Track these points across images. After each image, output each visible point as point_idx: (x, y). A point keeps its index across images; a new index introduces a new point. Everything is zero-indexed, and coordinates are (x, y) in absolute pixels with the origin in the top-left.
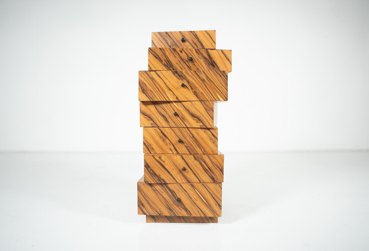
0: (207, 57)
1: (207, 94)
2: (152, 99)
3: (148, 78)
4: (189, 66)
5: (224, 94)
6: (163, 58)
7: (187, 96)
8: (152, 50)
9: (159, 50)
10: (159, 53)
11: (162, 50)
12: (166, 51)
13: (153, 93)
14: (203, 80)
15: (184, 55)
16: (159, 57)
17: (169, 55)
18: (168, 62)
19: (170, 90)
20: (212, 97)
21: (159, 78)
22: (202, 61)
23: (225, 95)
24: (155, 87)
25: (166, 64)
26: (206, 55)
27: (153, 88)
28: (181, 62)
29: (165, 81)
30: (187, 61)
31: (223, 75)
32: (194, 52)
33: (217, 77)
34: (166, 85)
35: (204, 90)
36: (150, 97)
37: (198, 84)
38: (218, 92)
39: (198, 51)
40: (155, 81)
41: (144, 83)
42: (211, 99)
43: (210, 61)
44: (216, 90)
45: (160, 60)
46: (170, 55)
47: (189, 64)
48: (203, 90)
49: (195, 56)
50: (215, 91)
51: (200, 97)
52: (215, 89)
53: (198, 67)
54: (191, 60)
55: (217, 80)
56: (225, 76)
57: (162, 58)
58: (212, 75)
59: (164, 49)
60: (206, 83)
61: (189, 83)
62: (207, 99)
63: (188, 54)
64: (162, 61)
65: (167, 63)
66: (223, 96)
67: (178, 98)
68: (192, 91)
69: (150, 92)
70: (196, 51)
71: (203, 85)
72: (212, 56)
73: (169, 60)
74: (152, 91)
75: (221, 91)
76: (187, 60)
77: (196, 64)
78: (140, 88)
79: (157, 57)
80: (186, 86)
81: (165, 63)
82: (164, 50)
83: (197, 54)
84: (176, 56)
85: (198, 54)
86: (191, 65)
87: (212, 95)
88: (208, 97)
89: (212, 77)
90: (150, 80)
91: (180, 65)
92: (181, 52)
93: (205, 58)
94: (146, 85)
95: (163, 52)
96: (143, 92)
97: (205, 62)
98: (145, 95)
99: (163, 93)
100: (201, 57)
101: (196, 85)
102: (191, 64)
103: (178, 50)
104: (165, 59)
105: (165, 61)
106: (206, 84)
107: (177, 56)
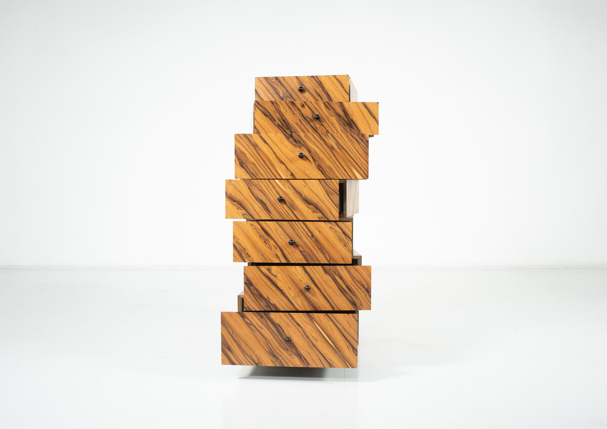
0: (342, 114)
1: (338, 169)
2: (255, 176)
3: (249, 145)
4: (314, 127)
5: (363, 168)
6: (276, 116)
7: (307, 172)
8: (259, 105)
9: (270, 104)
10: (271, 109)
11: (275, 104)
12: (280, 105)
13: (257, 167)
14: (331, 148)
15: (307, 112)
16: (270, 115)
17: (285, 111)
18: (284, 121)
19: (282, 162)
20: (345, 173)
21: (265, 144)
22: (334, 119)
23: (364, 170)
24: (259, 158)
25: (281, 125)
26: (339, 111)
27: (257, 160)
28: (303, 122)
29: (274, 150)
30: (312, 121)
31: (362, 140)
32: (323, 106)
33: (353, 144)
34: (276, 156)
35: (333, 163)
36: (252, 174)
37: (324, 153)
38: (354, 166)
39: (328, 106)
40: (260, 149)
41: (243, 153)
42: (344, 176)
43: (346, 120)
44: (351, 163)
45: (272, 119)
46: (287, 111)
47: (314, 124)
48: (331, 162)
49: (324, 112)
50: (349, 164)
51: (327, 173)
52: (350, 161)
53: (327, 129)
54: (318, 118)
55: (352, 148)
56: (365, 142)
57: (274, 116)
58: (345, 141)
59: (278, 102)
60: (336, 152)
61: (310, 151)
62: (337, 177)
63: (314, 110)
64: (275, 121)
65: (282, 123)
66: (362, 172)
67: (293, 175)
68: (315, 164)
69: (252, 166)
70: (326, 106)
71: (331, 155)
72: (350, 112)
73: (285, 118)
74: (255, 165)
75: (359, 163)
76: (311, 118)
77: (325, 124)
78: (237, 160)
79: (266, 114)
80: (305, 156)
81: (279, 123)
82: (277, 104)
83: (326, 109)
84: (295, 112)
85: (329, 109)
86: (317, 126)
87: (345, 170)
88: (340, 173)
89: (346, 143)
90: (252, 147)
91: (301, 126)
92: (303, 106)
93: (339, 115)
94: (245, 155)
95: (276, 107)
96: (242, 166)
97: (338, 121)
98: (244, 170)
99: (271, 168)
100: (332, 114)
101: (321, 155)
102: (317, 124)
103: (298, 103)
104: (280, 117)
105: (279, 120)
106: (335, 154)
107: (297, 113)
